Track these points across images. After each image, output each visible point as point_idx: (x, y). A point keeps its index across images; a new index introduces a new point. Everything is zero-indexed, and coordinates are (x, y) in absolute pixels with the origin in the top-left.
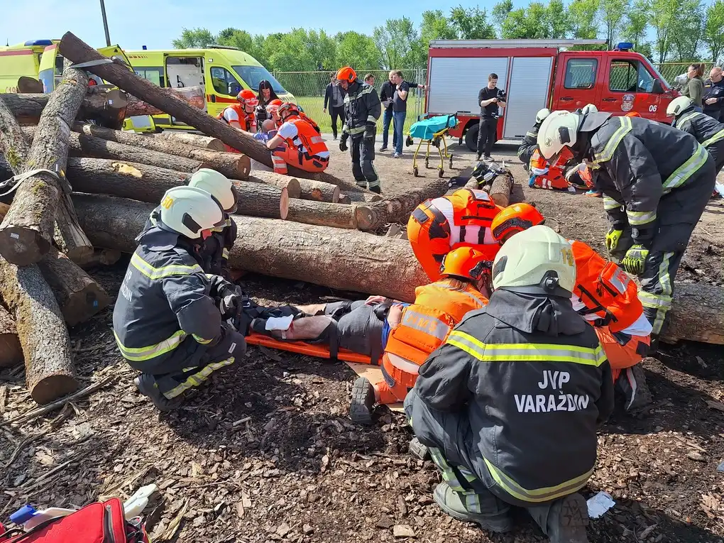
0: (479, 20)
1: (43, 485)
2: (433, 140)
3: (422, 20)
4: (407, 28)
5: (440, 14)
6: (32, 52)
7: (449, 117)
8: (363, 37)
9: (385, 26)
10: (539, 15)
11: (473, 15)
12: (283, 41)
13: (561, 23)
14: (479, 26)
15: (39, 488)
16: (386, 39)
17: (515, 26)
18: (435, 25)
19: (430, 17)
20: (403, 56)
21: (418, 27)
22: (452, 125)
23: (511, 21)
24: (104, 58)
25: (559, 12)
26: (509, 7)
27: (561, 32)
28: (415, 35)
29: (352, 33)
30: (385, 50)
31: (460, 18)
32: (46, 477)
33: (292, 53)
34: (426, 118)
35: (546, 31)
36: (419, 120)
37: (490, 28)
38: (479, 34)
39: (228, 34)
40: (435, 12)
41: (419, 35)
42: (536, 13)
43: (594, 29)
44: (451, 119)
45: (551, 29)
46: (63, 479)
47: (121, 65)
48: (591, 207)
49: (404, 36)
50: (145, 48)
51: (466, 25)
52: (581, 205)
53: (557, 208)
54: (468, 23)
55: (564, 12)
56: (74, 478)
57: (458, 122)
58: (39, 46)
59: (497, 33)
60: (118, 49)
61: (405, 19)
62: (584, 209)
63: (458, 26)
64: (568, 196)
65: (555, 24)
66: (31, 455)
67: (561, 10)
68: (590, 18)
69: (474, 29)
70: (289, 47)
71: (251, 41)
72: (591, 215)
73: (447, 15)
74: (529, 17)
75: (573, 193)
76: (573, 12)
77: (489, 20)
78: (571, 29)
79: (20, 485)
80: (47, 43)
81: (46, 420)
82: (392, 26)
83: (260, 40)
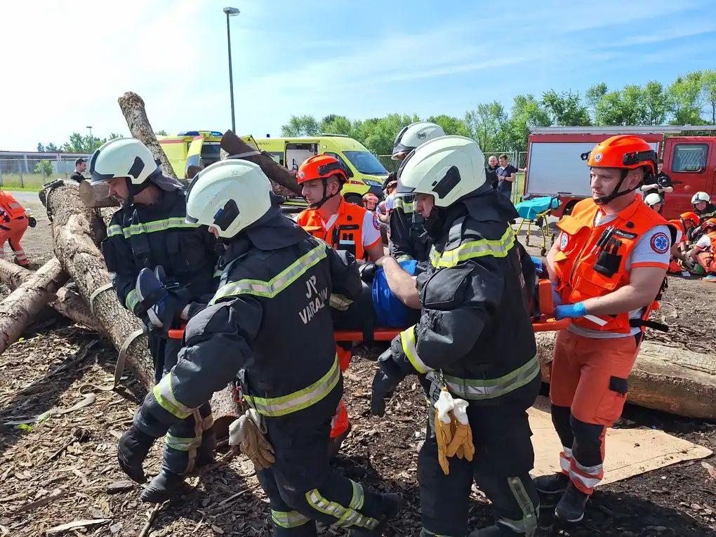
0: (572, 103)
1: (226, 509)
2: (536, 220)
3: (513, 104)
4: (498, 112)
5: (531, 98)
6: (183, 141)
7: (552, 199)
8: (454, 120)
9: (477, 110)
10: (635, 97)
11: (566, 99)
12: (379, 125)
13: (660, 104)
14: (572, 108)
15: (223, 511)
16: (477, 121)
17: (610, 108)
18: (527, 108)
19: (522, 102)
20: (493, 136)
21: (509, 111)
22: (555, 206)
23: (605, 103)
24: (254, 150)
25: (657, 93)
26: (603, 90)
27: (660, 112)
28: (506, 117)
29: (444, 116)
30: (475, 131)
31: (552, 102)
32: (227, 502)
33: (386, 136)
34: (528, 199)
35: (644, 113)
36: (521, 201)
37: (583, 110)
38: (571, 116)
39: (330, 120)
40: (527, 98)
41: (510, 117)
42: (631, 96)
43: (696, 110)
44: (554, 200)
45: (649, 110)
46: (242, 506)
47: (267, 156)
48: (710, 293)
49: (494, 118)
50: (268, 136)
51: (558, 108)
52: (698, 290)
53: (673, 293)
54: (560, 105)
55: (663, 94)
56: (250, 505)
57: (560, 203)
58: (188, 137)
59: (590, 115)
60: (251, 138)
61: (496, 104)
62: (702, 295)
63: (550, 108)
64: (683, 280)
65: (653, 105)
66: (211, 482)
67: (659, 91)
68: (692, 99)
69: (567, 111)
70: (384, 130)
71: (350, 125)
72: (711, 301)
73: (539, 98)
74: (625, 100)
75: (686, 278)
76: (673, 93)
77: (583, 103)
78: (670, 110)
79: (207, 506)
80: (195, 134)
81: (218, 454)
82: (483, 110)
83: (358, 124)
